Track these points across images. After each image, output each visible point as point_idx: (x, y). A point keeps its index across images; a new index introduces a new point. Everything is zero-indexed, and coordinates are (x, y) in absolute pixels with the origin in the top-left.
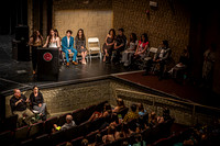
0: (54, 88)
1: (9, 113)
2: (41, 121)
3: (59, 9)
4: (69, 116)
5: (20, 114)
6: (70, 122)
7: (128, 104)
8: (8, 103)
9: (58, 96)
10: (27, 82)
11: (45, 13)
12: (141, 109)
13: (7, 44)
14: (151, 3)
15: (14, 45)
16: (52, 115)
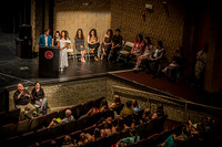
0: (54, 84)
1: (12, 107)
2: (41, 115)
3: (60, 10)
4: (68, 111)
5: (22, 108)
6: (69, 116)
7: (124, 100)
8: (11, 97)
9: (59, 92)
10: (29, 78)
11: (47, 13)
12: (136, 105)
13: (11, 42)
14: (147, 6)
15: (17, 43)
16: (53, 109)
